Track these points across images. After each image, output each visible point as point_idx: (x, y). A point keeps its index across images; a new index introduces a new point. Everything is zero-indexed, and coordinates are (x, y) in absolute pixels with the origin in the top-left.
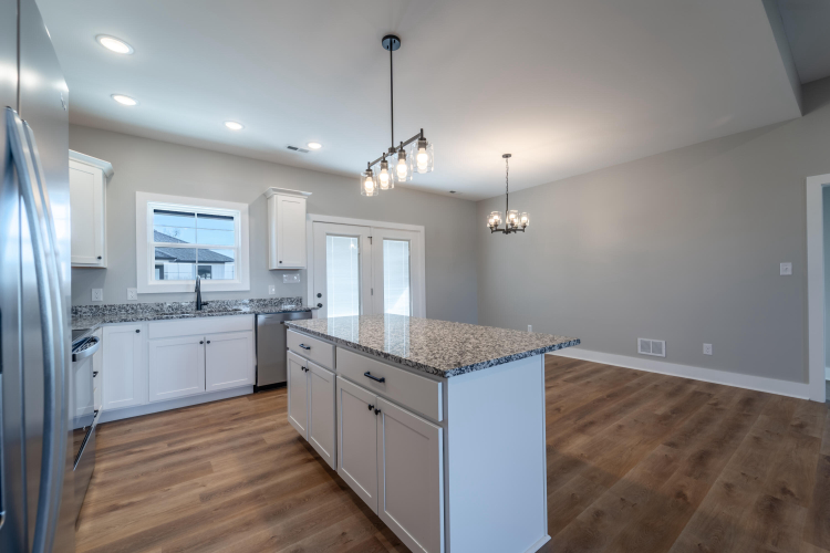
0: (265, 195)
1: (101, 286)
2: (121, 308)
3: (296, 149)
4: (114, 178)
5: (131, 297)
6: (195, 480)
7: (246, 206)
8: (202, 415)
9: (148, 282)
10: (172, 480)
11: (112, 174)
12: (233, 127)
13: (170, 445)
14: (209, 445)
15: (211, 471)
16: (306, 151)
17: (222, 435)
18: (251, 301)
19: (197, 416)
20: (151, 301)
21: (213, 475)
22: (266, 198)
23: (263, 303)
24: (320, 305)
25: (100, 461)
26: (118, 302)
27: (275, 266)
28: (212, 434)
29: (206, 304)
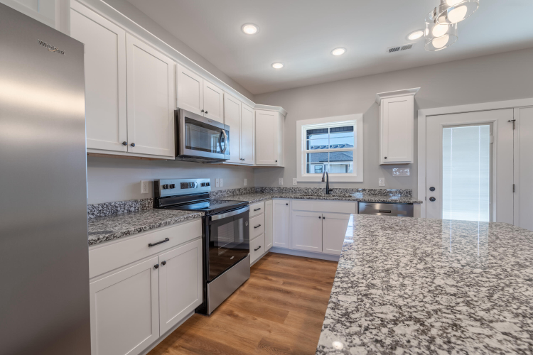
0: (376, 102)
1: (282, 177)
2: (290, 189)
3: (397, 49)
4: (288, 116)
5: (294, 183)
6: (271, 323)
7: (361, 115)
8: (314, 269)
9: (303, 175)
10: (263, 313)
11: (287, 114)
12: (339, 54)
13: (284, 283)
14: (301, 296)
15: (282, 322)
16: (409, 47)
17: (312, 293)
18: (364, 190)
19: (312, 269)
20: (303, 186)
21: (280, 325)
22: (378, 104)
23: (373, 192)
24: (432, 199)
25: (253, 276)
26: (288, 187)
27: (382, 161)
28: (309, 288)
29: (331, 190)
